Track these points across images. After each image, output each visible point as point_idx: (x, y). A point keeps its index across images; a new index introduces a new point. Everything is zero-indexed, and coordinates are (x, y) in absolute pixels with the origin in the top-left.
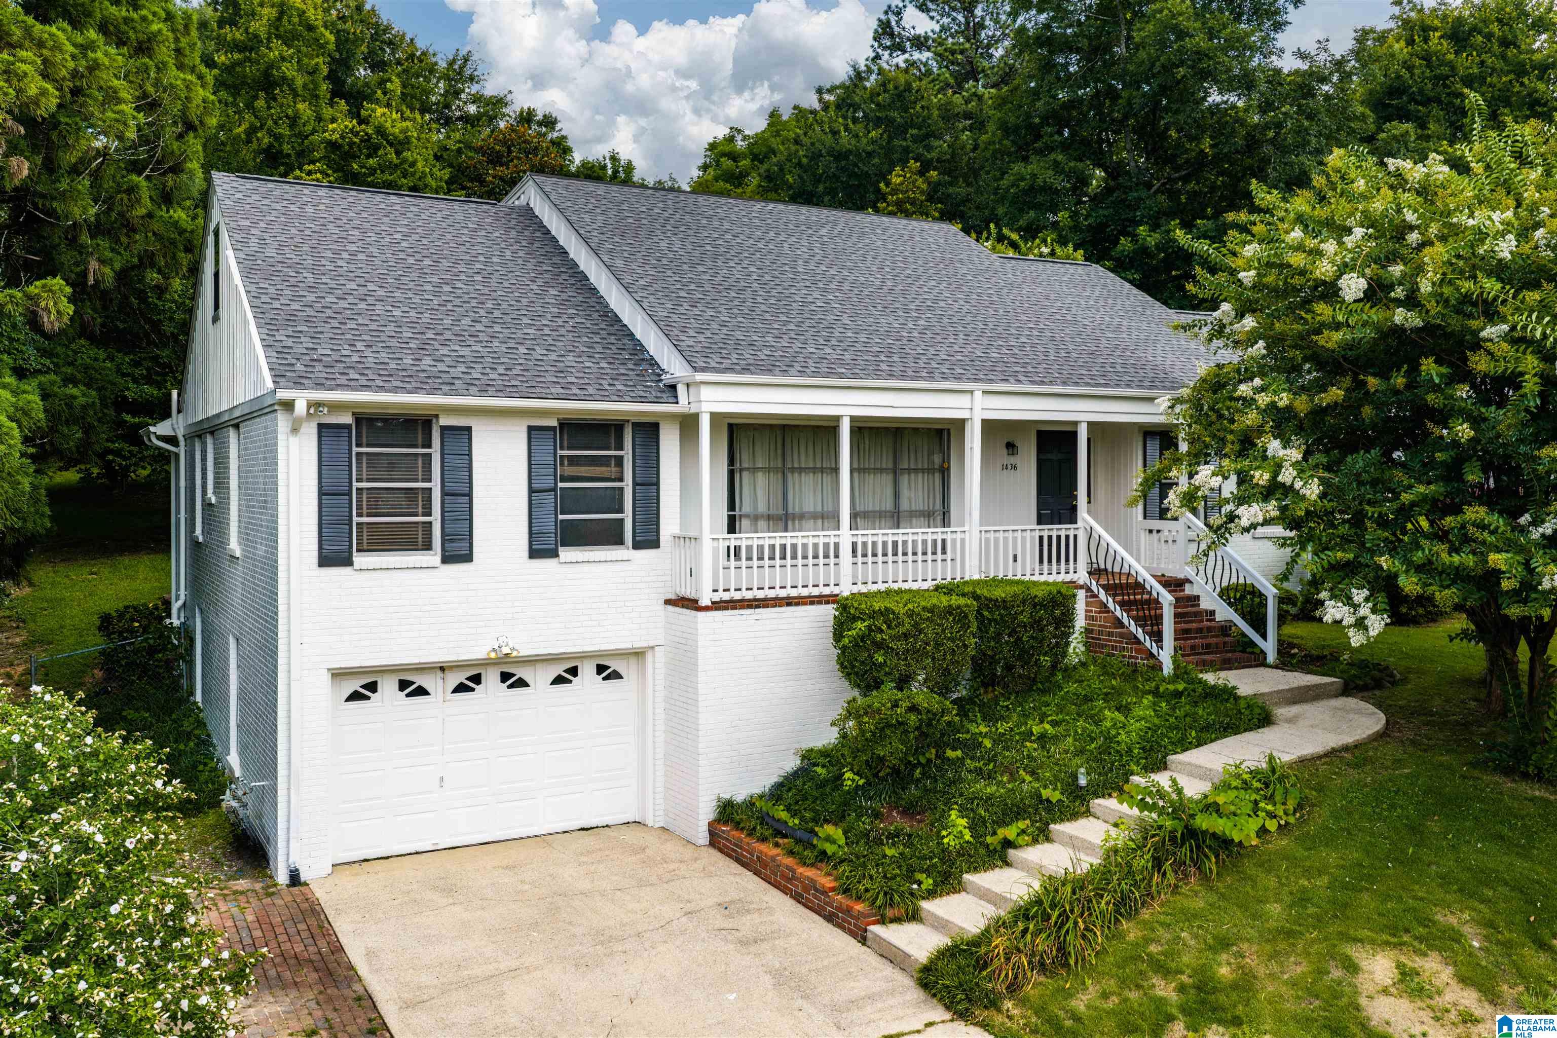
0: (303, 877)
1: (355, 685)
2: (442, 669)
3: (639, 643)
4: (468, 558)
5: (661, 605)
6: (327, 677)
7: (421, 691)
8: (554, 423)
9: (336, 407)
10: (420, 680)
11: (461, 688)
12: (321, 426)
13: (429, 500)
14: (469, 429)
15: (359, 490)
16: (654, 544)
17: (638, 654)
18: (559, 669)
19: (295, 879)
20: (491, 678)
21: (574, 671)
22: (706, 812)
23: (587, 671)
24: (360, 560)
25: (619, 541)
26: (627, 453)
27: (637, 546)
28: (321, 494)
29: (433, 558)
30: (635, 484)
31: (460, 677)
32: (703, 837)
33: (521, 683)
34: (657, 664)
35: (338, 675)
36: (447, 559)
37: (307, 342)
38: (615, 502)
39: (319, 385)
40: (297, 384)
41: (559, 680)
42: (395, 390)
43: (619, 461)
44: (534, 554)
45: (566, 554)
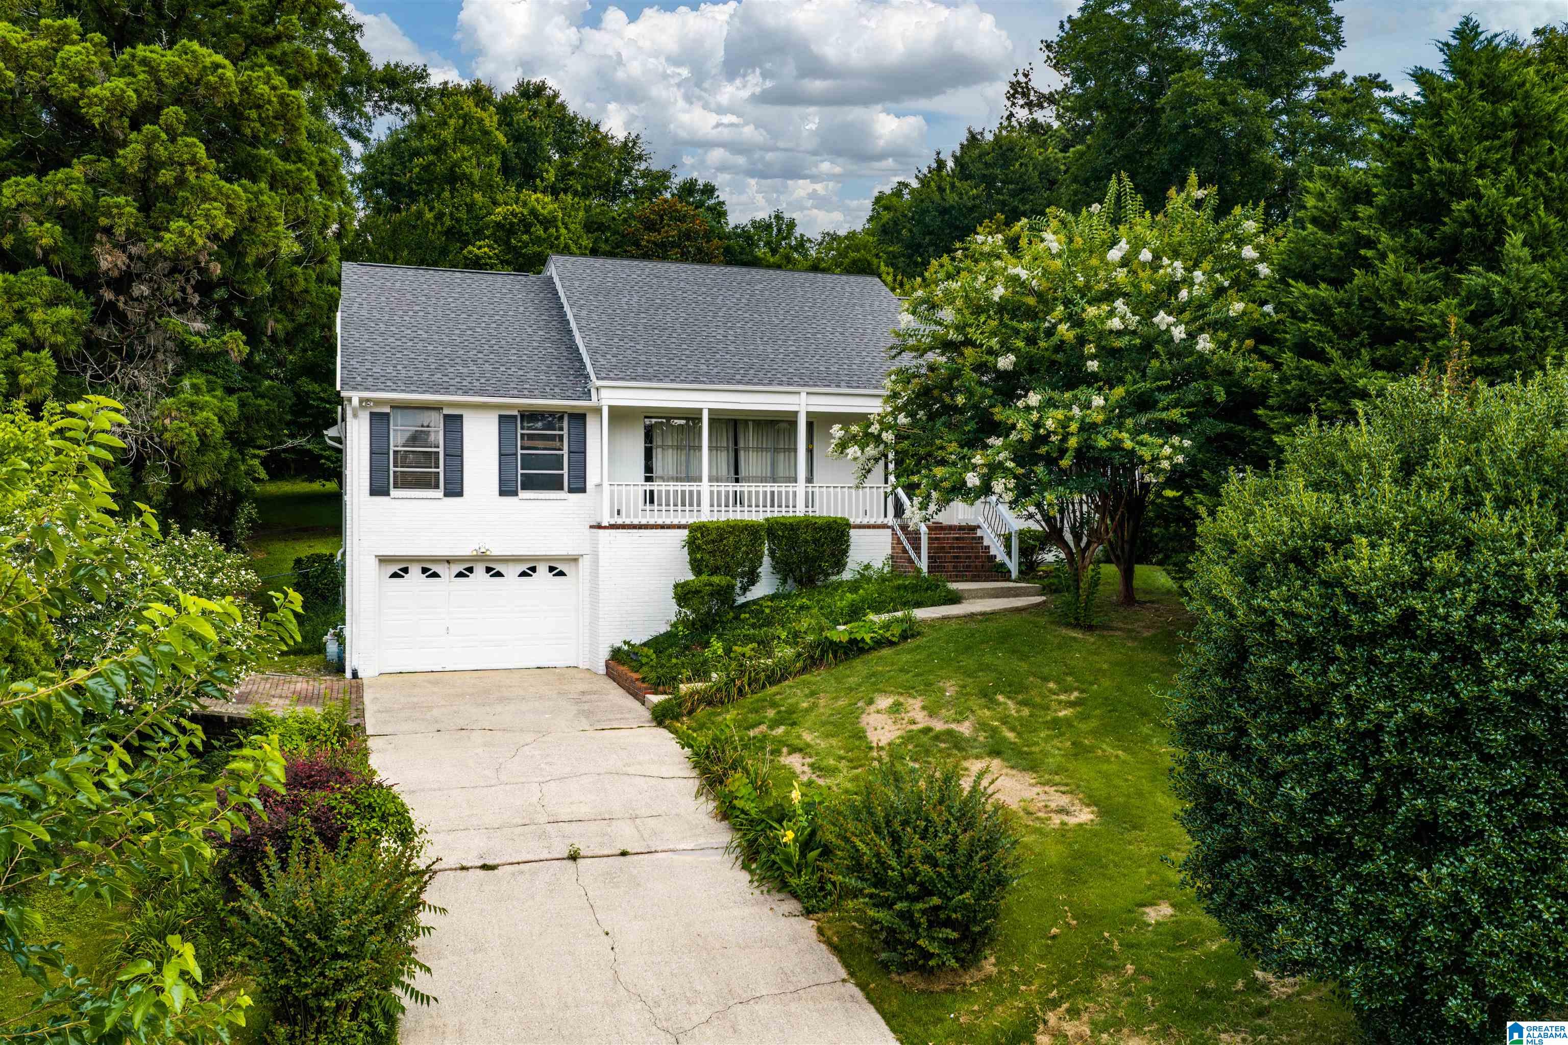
0: (360, 675)
1: (395, 568)
2: (448, 562)
3: (572, 551)
4: (460, 494)
5: (587, 531)
6: (374, 562)
7: (435, 575)
8: (515, 413)
9: (378, 402)
10: (435, 568)
11: (460, 575)
12: (372, 414)
13: (437, 459)
14: (461, 416)
15: (395, 452)
16: (583, 490)
17: (575, 560)
18: (524, 567)
19: (355, 675)
20: (480, 569)
21: (533, 569)
22: (604, 654)
23: (542, 569)
24: (394, 493)
25: (561, 488)
26: (565, 433)
27: (571, 491)
28: (372, 453)
29: (439, 493)
30: (570, 452)
31: (460, 568)
32: (602, 670)
33: (499, 574)
34: (584, 563)
35: (383, 560)
36: (447, 494)
37: (368, 365)
38: (557, 463)
39: (367, 389)
40: (354, 389)
41: (523, 574)
42: (413, 391)
43: (561, 437)
44: (502, 493)
45: (523, 494)
